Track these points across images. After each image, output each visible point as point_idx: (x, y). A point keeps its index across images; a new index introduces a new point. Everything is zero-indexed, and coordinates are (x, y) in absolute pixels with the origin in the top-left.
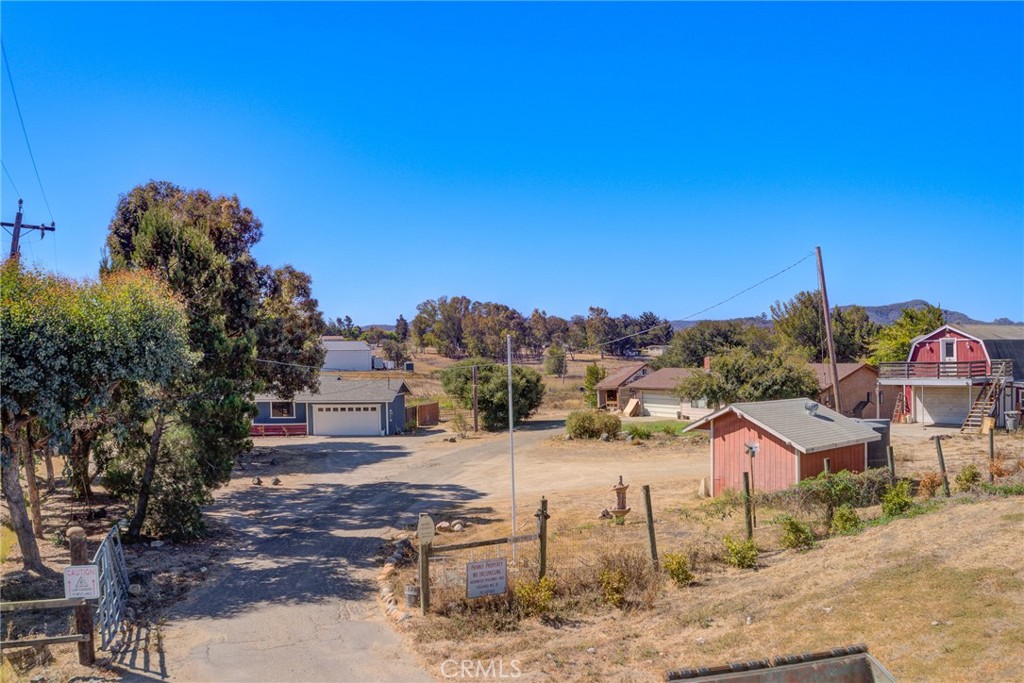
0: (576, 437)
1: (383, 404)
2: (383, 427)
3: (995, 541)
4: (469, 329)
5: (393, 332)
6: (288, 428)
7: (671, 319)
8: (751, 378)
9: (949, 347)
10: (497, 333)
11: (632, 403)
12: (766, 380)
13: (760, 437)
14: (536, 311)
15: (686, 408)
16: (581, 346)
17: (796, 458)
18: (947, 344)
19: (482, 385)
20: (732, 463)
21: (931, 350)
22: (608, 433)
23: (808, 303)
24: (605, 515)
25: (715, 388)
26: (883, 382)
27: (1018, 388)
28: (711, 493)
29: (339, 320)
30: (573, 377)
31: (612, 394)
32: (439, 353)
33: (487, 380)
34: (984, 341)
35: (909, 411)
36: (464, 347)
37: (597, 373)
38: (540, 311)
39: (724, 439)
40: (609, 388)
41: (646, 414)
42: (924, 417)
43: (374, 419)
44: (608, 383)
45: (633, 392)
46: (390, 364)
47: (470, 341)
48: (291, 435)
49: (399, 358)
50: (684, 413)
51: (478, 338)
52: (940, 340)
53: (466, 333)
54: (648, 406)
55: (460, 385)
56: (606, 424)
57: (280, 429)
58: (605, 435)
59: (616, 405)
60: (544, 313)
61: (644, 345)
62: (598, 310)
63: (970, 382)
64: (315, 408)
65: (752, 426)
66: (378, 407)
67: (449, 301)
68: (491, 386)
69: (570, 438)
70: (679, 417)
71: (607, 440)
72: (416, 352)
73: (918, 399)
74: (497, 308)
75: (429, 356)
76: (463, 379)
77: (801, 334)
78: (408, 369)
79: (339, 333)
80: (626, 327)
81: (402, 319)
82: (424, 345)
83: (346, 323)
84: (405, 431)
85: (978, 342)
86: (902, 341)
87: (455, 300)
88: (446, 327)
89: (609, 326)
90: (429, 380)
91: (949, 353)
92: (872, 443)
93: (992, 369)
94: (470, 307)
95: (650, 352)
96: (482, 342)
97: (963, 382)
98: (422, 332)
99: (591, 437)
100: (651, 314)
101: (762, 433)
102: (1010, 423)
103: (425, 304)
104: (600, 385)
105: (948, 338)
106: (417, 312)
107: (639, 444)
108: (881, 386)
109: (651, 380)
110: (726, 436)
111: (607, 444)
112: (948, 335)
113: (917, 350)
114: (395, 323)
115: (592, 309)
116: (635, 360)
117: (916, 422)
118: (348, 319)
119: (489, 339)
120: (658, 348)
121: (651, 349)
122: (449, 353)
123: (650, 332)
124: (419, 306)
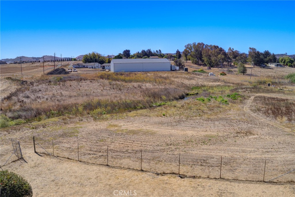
4: (205, 55)
5: (175, 55)
7: (275, 54)
10: (216, 56)
14: (230, 48)
29: (157, 51)
32: (193, 63)
36: (203, 61)
38: (232, 49)
46: (178, 68)
47: (205, 59)
49: (181, 66)
51: (208, 58)
53: (203, 56)
60: (233, 49)
61: (267, 63)
62: (253, 48)
67: (196, 44)
72: (185, 62)
75: (189, 64)
78: (185, 71)
79: (157, 55)
81: (178, 51)
82: (187, 60)
83: (159, 52)
87: (199, 44)
88: (196, 54)
89: (257, 54)
94: (204, 47)
96: (210, 59)
98: (186, 55)
100: (268, 51)
103: (188, 45)
106: (185, 48)
114: (176, 52)
115: (250, 48)
118: (160, 51)
119: (213, 59)
120: (273, 64)
121: (270, 64)
122: (197, 63)
123: (268, 58)
124: (185, 46)
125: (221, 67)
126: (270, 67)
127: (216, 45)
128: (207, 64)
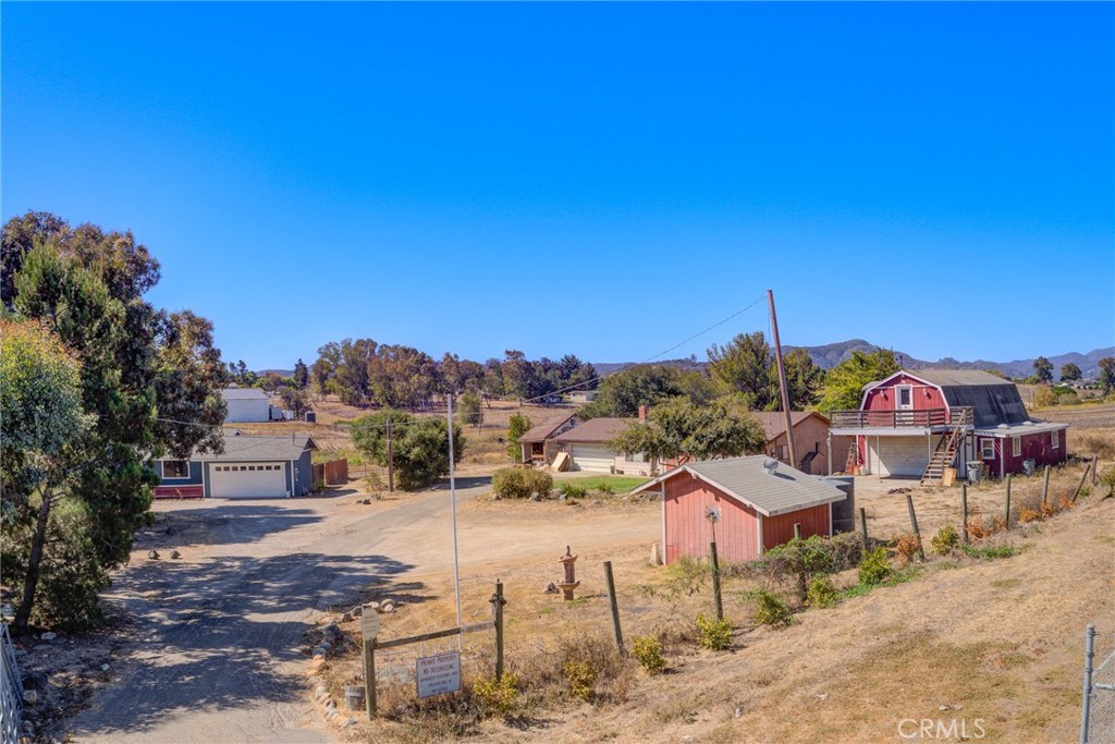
0: (504, 497)
1: (288, 463)
2: (289, 488)
3: (988, 611)
4: (375, 375)
5: (291, 378)
6: (183, 491)
7: (592, 362)
8: (694, 430)
9: (905, 393)
10: (406, 380)
11: (561, 457)
12: (710, 432)
13: (717, 500)
14: (448, 355)
15: (620, 462)
16: (498, 392)
17: (758, 522)
18: (903, 391)
19: (397, 440)
20: (686, 528)
21: (886, 397)
22: (539, 491)
23: (747, 346)
24: (552, 589)
25: (655, 441)
26: (836, 432)
27: (979, 437)
28: (664, 560)
29: (232, 365)
30: (489, 426)
31: (537, 447)
32: (343, 400)
33: (402, 434)
34: (942, 387)
35: (862, 462)
36: (370, 394)
37: (521, 424)
38: (452, 355)
39: (677, 502)
40: (534, 441)
41: (576, 469)
42: (879, 468)
43: (277, 479)
44: (533, 435)
45: (562, 445)
46: (289, 414)
47: (377, 388)
48: (185, 498)
49: (299, 408)
50: (618, 467)
51: (385, 384)
52: (895, 386)
53: (372, 379)
54: (577, 460)
55: (373, 440)
56: (536, 482)
57: (173, 491)
58: (535, 494)
59: (543, 459)
60: (456, 356)
61: (566, 390)
62: (515, 352)
63: (929, 431)
64: (212, 467)
65: (707, 487)
66: (283, 465)
67: (353, 343)
68: (408, 440)
69: (498, 498)
70: (613, 472)
71: (538, 499)
72: (318, 400)
73: (872, 450)
74: (407, 352)
75: (331, 405)
76: (375, 433)
77: (741, 380)
78: (309, 420)
79: (233, 379)
80: (546, 371)
81: (301, 364)
82: (326, 392)
83: (239, 368)
84: (313, 492)
85: (936, 389)
86: (851, 386)
87: (360, 343)
88: (350, 372)
89: (526, 370)
90: (333, 432)
91: (905, 400)
92: (836, 502)
93: (951, 416)
94: (377, 350)
95: (572, 398)
96: (390, 388)
97: (921, 431)
98: (323, 378)
99: (520, 496)
100: (574, 357)
101: (719, 494)
102: (972, 474)
103: (328, 347)
104: (524, 437)
105: (904, 384)
106: (318, 357)
107: (574, 503)
108: (833, 436)
109: (581, 431)
110: (679, 499)
111: (538, 504)
112: (903, 381)
113: (870, 397)
114: (294, 368)
115: (508, 352)
116: (557, 407)
117: (870, 474)
118: (242, 364)
119: (398, 386)
120: (581, 394)
121: (574, 395)
122: (353, 401)
123: (572, 376)
124: (320, 349)
125: (422, 411)
126: (573, 405)
127: (409, 345)
128: (381, 403)
